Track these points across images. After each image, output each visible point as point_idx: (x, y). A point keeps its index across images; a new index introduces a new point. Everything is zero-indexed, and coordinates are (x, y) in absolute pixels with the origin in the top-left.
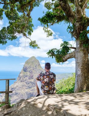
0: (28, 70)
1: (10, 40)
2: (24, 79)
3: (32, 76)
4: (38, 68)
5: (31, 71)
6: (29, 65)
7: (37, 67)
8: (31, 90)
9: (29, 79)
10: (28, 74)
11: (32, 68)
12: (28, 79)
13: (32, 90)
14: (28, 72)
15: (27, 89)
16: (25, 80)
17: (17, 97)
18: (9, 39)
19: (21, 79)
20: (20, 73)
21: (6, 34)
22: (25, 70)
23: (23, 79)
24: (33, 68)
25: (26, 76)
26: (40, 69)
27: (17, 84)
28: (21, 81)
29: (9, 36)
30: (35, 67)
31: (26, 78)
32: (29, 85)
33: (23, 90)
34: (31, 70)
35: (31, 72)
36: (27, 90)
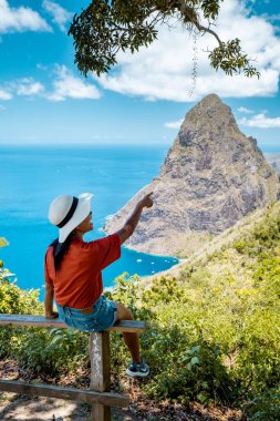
0: (195, 140)
1: (128, 50)
2: (183, 170)
3: (209, 162)
4: (227, 134)
5: (203, 145)
6: (198, 123)
7: (225, 130)
8: (204, 202)
9: (198, 169)
10: (195, 153)
11: (207, 135)
12: (193, 168)
13: (207, 204)
14: (194, 148)
15: (190, 199)
16: (186, 174)
17: (163, 224)
18: (124, 45)
19: (174, 170)
20: (171, 151)
21: (107, 26)
22: (184, 140)
23: (178, 169)
24: (211, 133)
25: (190, 160)
26: (236, 136)
27: (161, 184)
28: (174, 177)
29: (121, 33)
30: (216, 131)
31: (188, 166)
32: (197, 188)
33: (177, 204)
34: (203, 141)
35: (204, 148)
36: (190, 204)
